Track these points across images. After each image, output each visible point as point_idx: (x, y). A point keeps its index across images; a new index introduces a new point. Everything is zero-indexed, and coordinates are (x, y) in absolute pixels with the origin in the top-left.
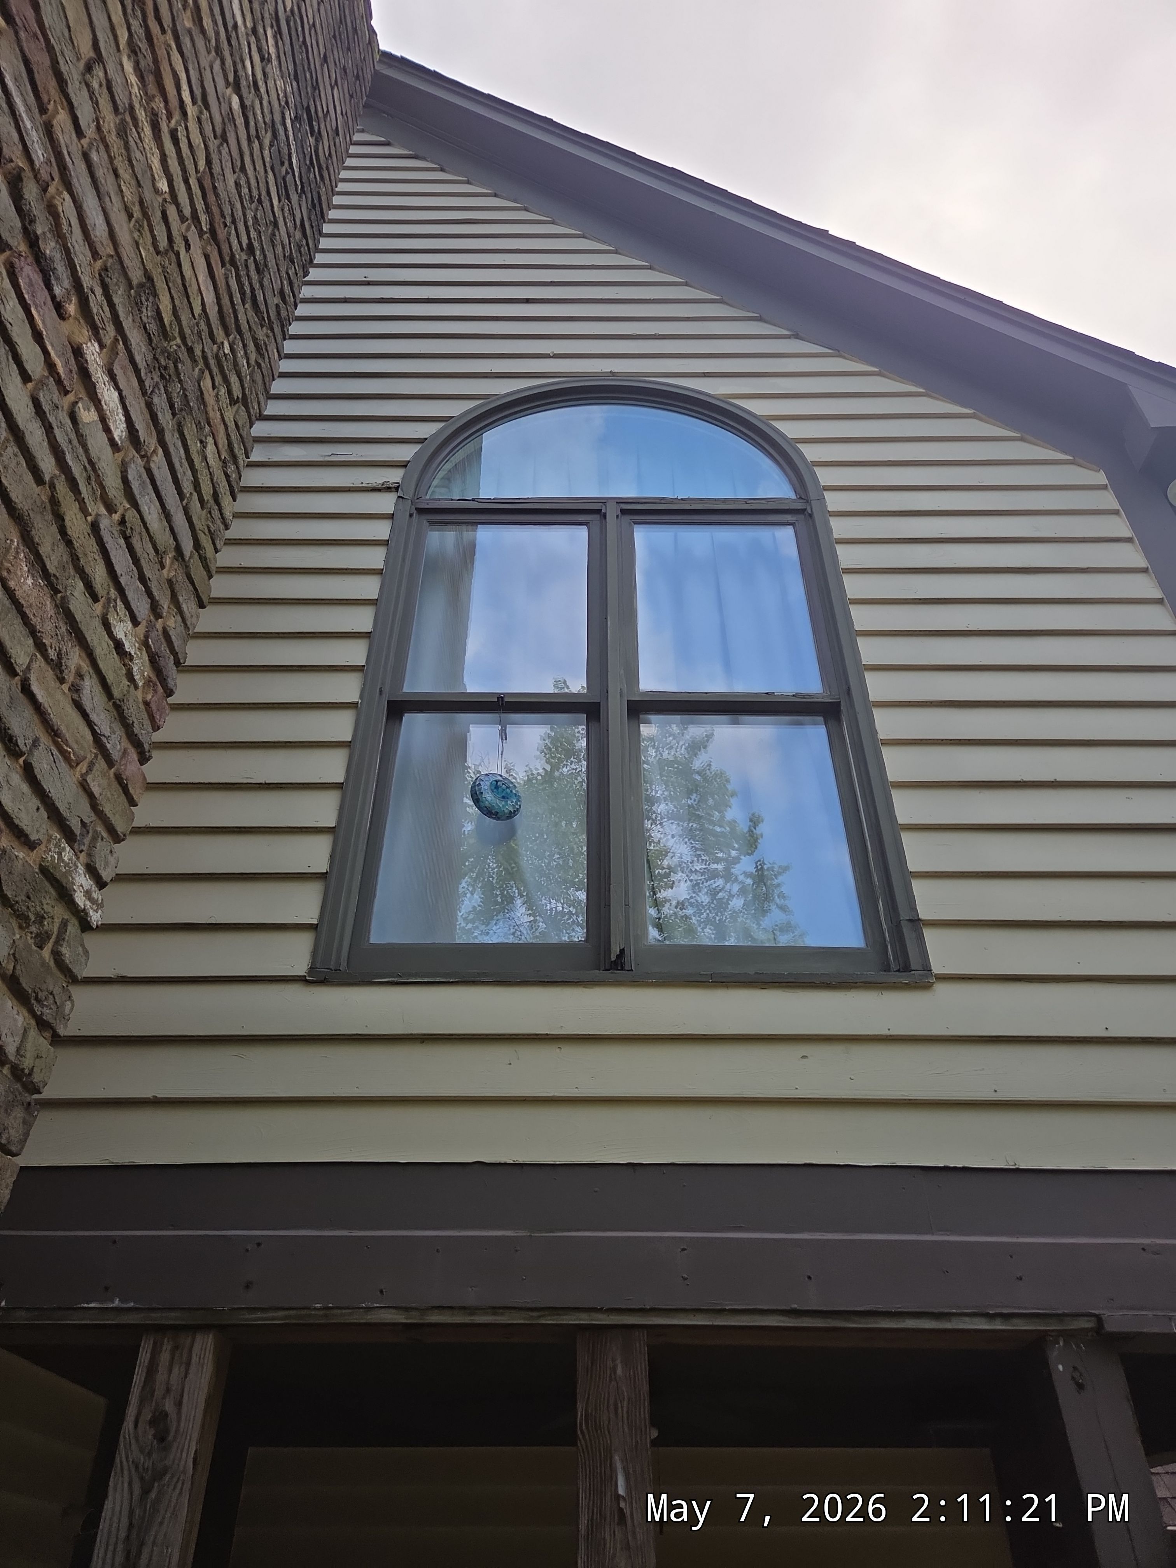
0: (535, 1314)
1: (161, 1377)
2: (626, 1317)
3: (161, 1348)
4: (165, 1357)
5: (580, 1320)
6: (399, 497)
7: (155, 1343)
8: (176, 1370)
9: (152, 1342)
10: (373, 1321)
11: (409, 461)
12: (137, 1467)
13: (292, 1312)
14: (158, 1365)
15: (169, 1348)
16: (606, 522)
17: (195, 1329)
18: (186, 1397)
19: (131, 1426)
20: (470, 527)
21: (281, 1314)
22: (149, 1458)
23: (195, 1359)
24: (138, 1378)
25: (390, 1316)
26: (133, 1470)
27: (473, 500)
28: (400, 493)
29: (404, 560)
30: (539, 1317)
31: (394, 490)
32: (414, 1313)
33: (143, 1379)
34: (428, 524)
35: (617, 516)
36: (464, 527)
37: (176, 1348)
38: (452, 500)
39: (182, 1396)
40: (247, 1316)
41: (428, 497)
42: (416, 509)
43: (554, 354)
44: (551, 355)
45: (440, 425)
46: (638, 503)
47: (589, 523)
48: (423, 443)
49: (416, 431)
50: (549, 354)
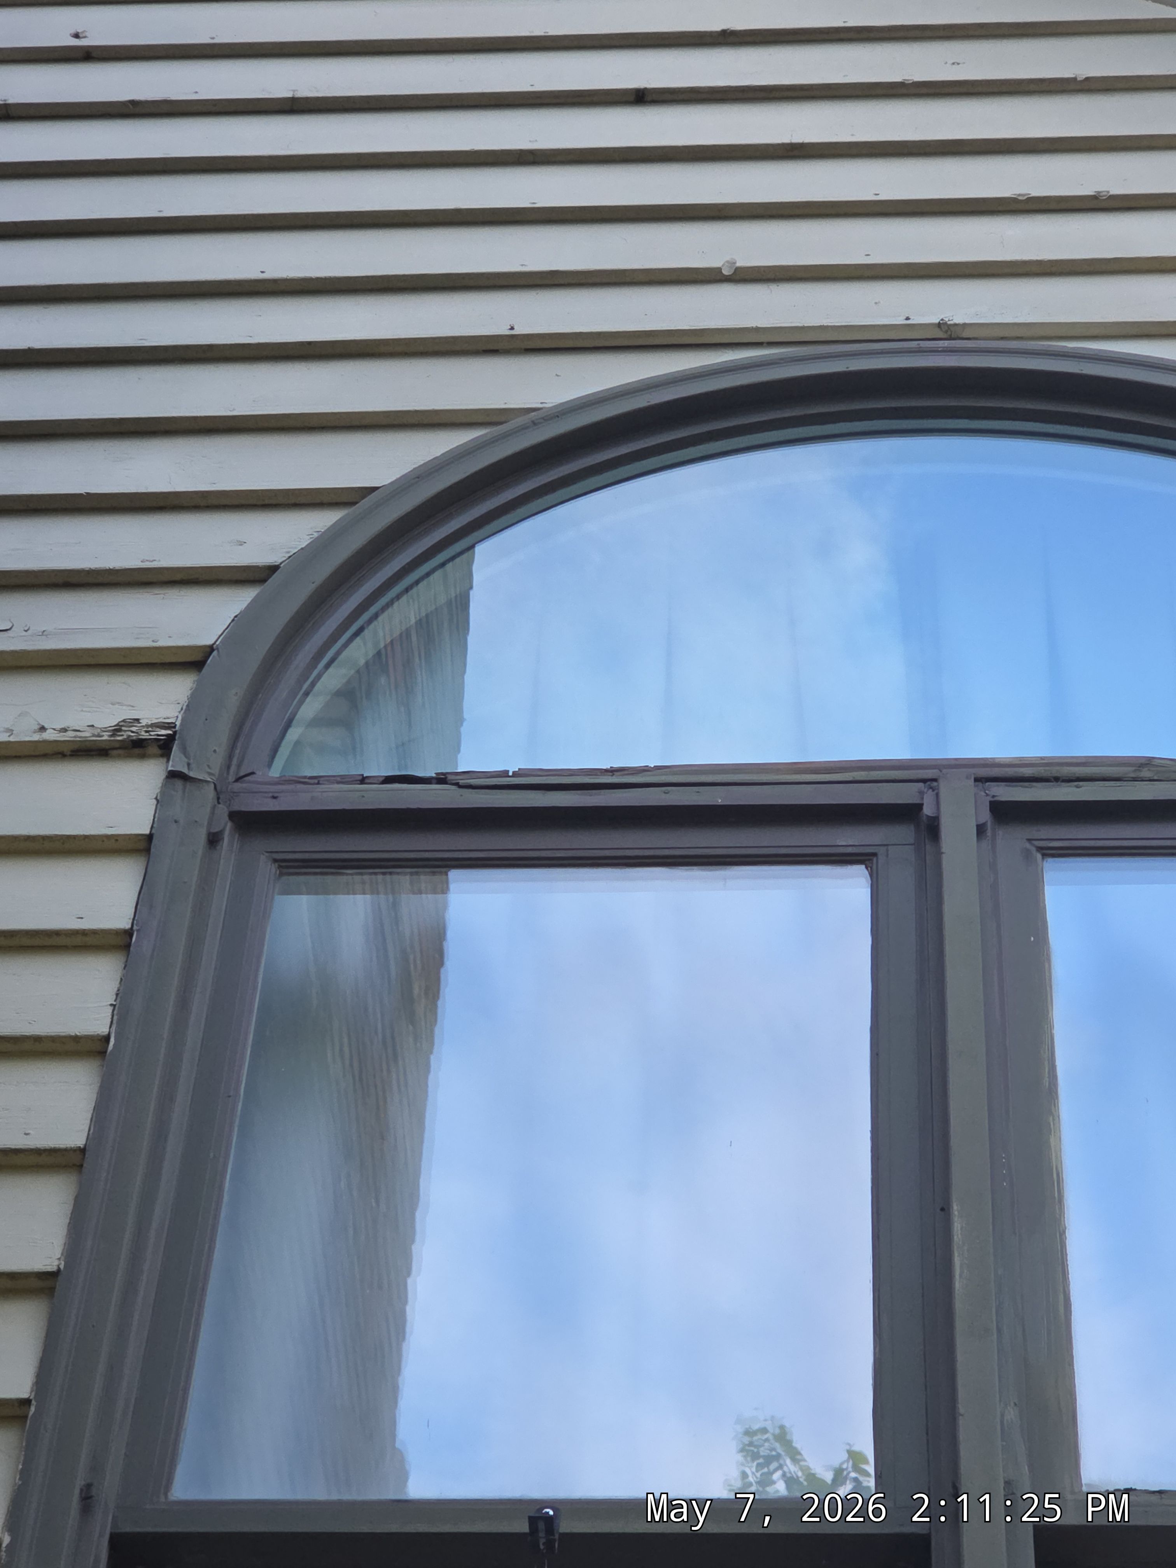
6: (173, 775)
11: (211, 649)
16: (939, 854)
20: (425, 879)
27: (442, 779)
28: (177, 762)
29: (184, 1004)
31: (154, 749)
34: (273, 868)
35: (981, 830)
36: (404, 879)
38: (363, 780)
41: (275, 772)
42: (234, 816)
43: (738, 270)
44: (726, 272)
45: (324, 520)
46: (1057, 779)
47: (875, 855)
48: (263, 581)
49: (241, 543)
50: (719, 270)
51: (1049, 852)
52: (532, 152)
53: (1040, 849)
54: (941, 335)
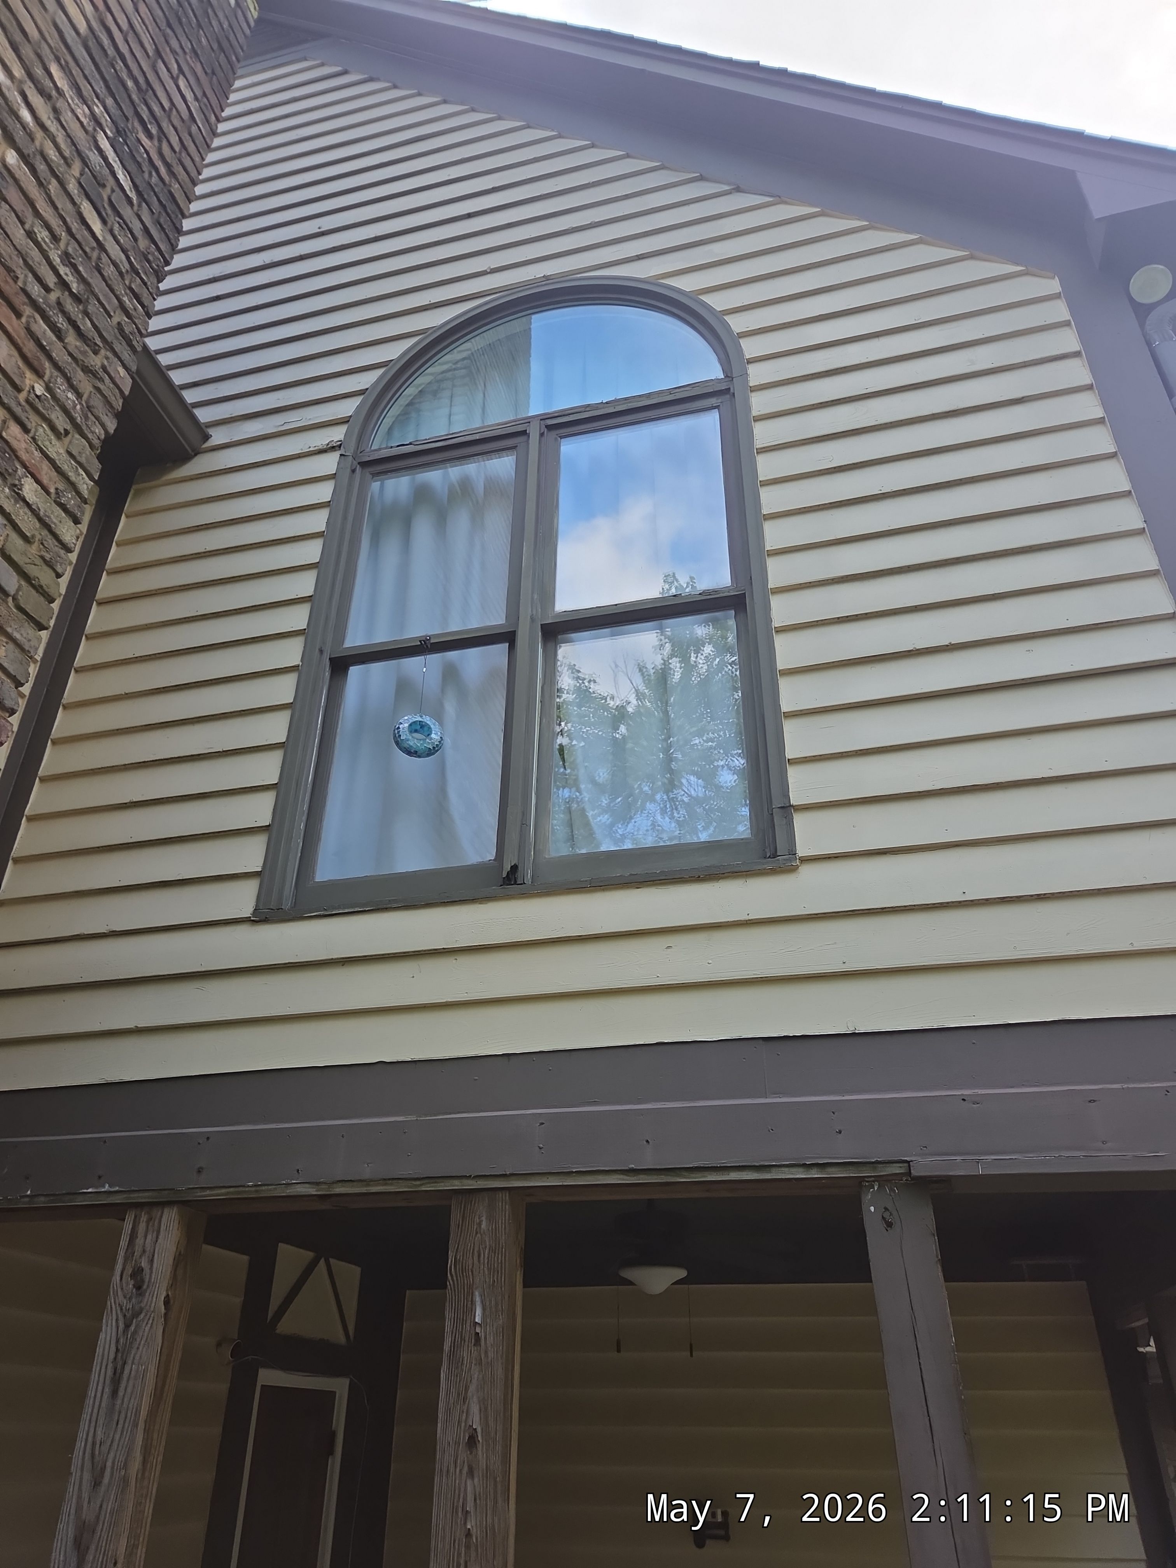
0: (418, 1183)
1: (139, 1241)
2: (492, 1182)
3: (140, 1220)
4: (142, 1227)
5: (454, 1186)
6: (341, 455)
7: (136, 1217)
8: (149, 1237)
9: (133, 1216)
10: (291, 1194)
11: (351, 416)
12: (121, 1309)
13: (232, 1190)
14: (137, 1233)
15: (145, 1220)
16: (529, 444)
17: (163, 1204)
18: (156, 1256)
19: (118, 1278)
21: (223, 1191)
22: (130, 1302)
23: (163, 1227)
24: (124, 1243)
25: (304, 1190)
26: (119, 1312)
27: (410, 444)
28: (343, 451)
29: (346, 518)
30: (421, 1185)
31: (337, 448)
32: (323, 1186)
33: (127, 1244)
34: (370, 476)
35: (541, 434)
37: (150, 1219)
38: (391, 447)
39: (153, 1256)
40: (199, 1194)
41: (368, 450)
43: (491, 269)
44: (488, 271)
45: (381, 371)
46: (564, 415)
47: (517, 446)
48: (364, 394)
49: (360, 383)
50: (486, 271)
51: (561, 437)
52: (438, 241)
53: (559, 437)
54: (545, 279)
